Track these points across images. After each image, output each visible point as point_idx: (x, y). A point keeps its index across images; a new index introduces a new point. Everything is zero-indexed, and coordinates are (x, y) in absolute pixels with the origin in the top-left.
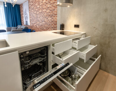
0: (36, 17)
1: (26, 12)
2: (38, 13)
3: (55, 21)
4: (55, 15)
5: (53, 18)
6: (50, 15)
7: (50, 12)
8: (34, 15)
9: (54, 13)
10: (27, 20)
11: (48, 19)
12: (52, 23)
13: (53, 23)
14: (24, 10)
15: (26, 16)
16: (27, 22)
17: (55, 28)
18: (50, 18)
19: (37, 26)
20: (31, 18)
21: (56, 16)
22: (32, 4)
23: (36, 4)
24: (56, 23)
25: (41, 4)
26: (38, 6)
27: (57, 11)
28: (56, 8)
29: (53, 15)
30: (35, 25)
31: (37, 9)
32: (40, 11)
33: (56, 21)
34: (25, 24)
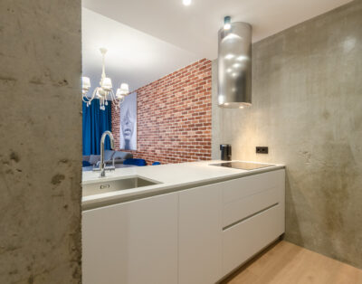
0: (154, 129)
1: (127, 118)
2: (161, 120)
3: (205, 140)
4: (205, 125)
5: (201, 133)
6: (193, 125)
7: (193, 119)
8: (150, 125)
9: (204, 121)
10: (127, 137)
11: (186, 133)
12: (197, 143)
13: (202, 144)
15: (126, 127)
16: (127, 142)
17: (205, 155)
18: (192, 133)
19: (158, 152)
20: (140, 133)
21: (210, 128)
22: (145, 99)
23: (158, 101)
24: (209, 144)
25: (168, 101)
26: (163, 105)
27: (211, 116)
28: (208, 109)
29: (201, 125)
30: (151, 148)
31: (158, 112)
32: (168, 116)
33: (210, 140)
34: (122, 147)
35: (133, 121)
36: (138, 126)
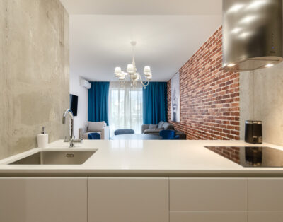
0: (190, 103)
2: (195, 94)
3: (232, 114)
4: (232, 96)
5: (228, 105)
6: (220, 98)
7: (220, 90)
8: (188, 99)
9: (230, 91)
10: (175, 111)
11: (214, 107)
12: (224, 118)
13: (229, 119)
14: (172, 92)
15: (174, 103)
17: (233, 132)
18: (220, 107)
20: (182, 107)
21: (238, 100)
22: (185, 76)
23: (193, 76)
24: (237, 119)
25: (200, 74)
26: (196, 80)
27: (238, 84)
28: (235, 76)
29: (228, 96)
30: (188, 121)
31: (193, 87)
32: (199, 90)
33: (238, 114)
34: (172, 119)
35: (178, 96)
36: (181, 101)
